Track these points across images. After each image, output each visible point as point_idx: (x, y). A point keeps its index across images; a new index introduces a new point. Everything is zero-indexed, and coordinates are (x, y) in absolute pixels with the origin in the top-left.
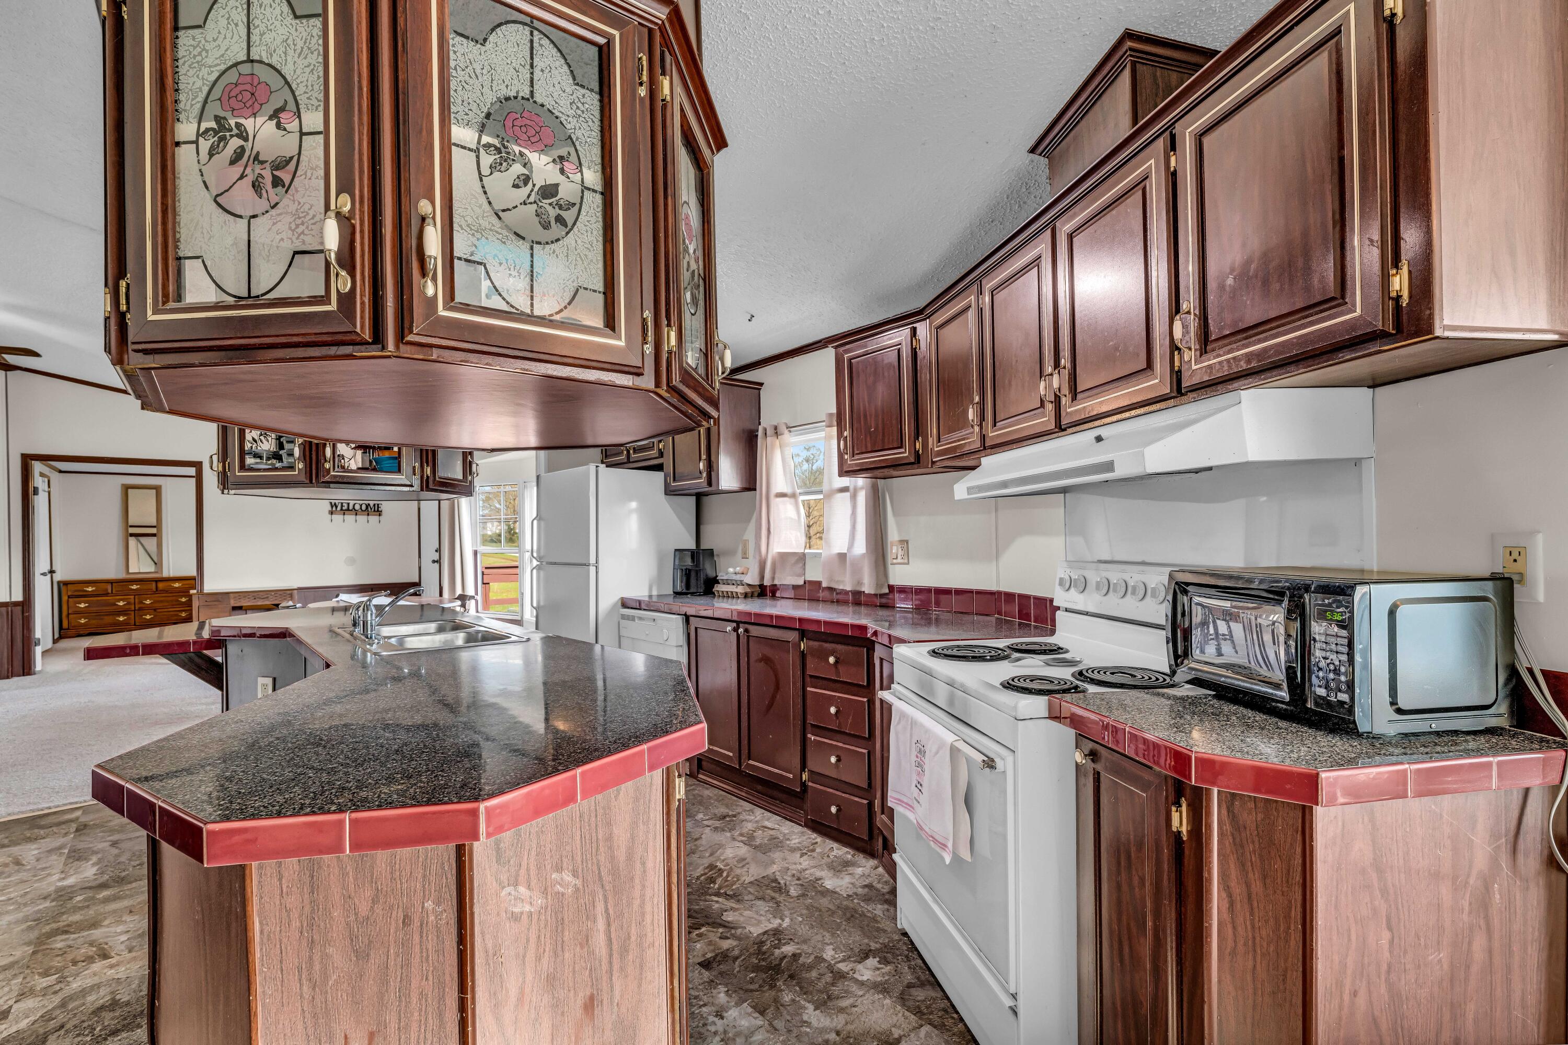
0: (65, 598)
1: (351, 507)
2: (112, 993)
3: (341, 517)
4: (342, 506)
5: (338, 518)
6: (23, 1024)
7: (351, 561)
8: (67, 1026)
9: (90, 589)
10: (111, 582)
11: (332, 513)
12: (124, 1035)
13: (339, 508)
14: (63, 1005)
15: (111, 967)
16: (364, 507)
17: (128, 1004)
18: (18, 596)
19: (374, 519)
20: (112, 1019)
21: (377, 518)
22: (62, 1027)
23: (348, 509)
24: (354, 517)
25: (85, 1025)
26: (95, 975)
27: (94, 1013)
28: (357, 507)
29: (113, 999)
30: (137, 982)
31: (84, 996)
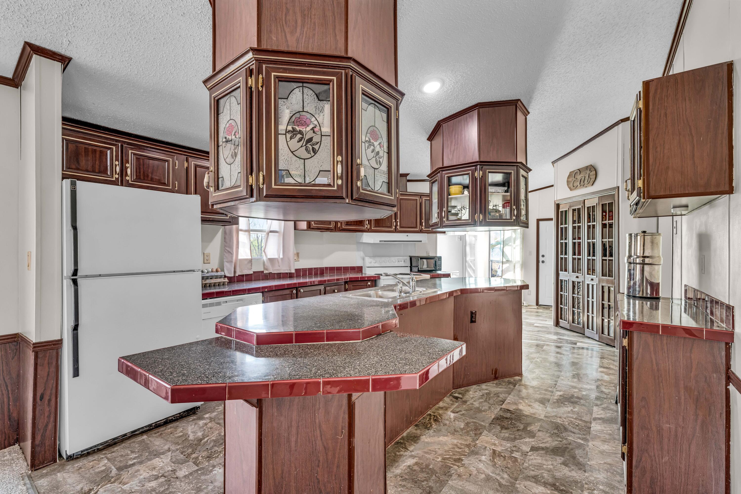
2: (501, 432)
6: (527, 440)
8: (516, 429)
12: (505, 416)
14: (515, 439)
15: (495, 445)
17: (499, 425)
20: (505, 423)
22: (518, 430)
25: (512, 426)
26: (501, 445)
27: (509, 429)
29: (502, 430)
30: (492, 431)
31: (509, 437)
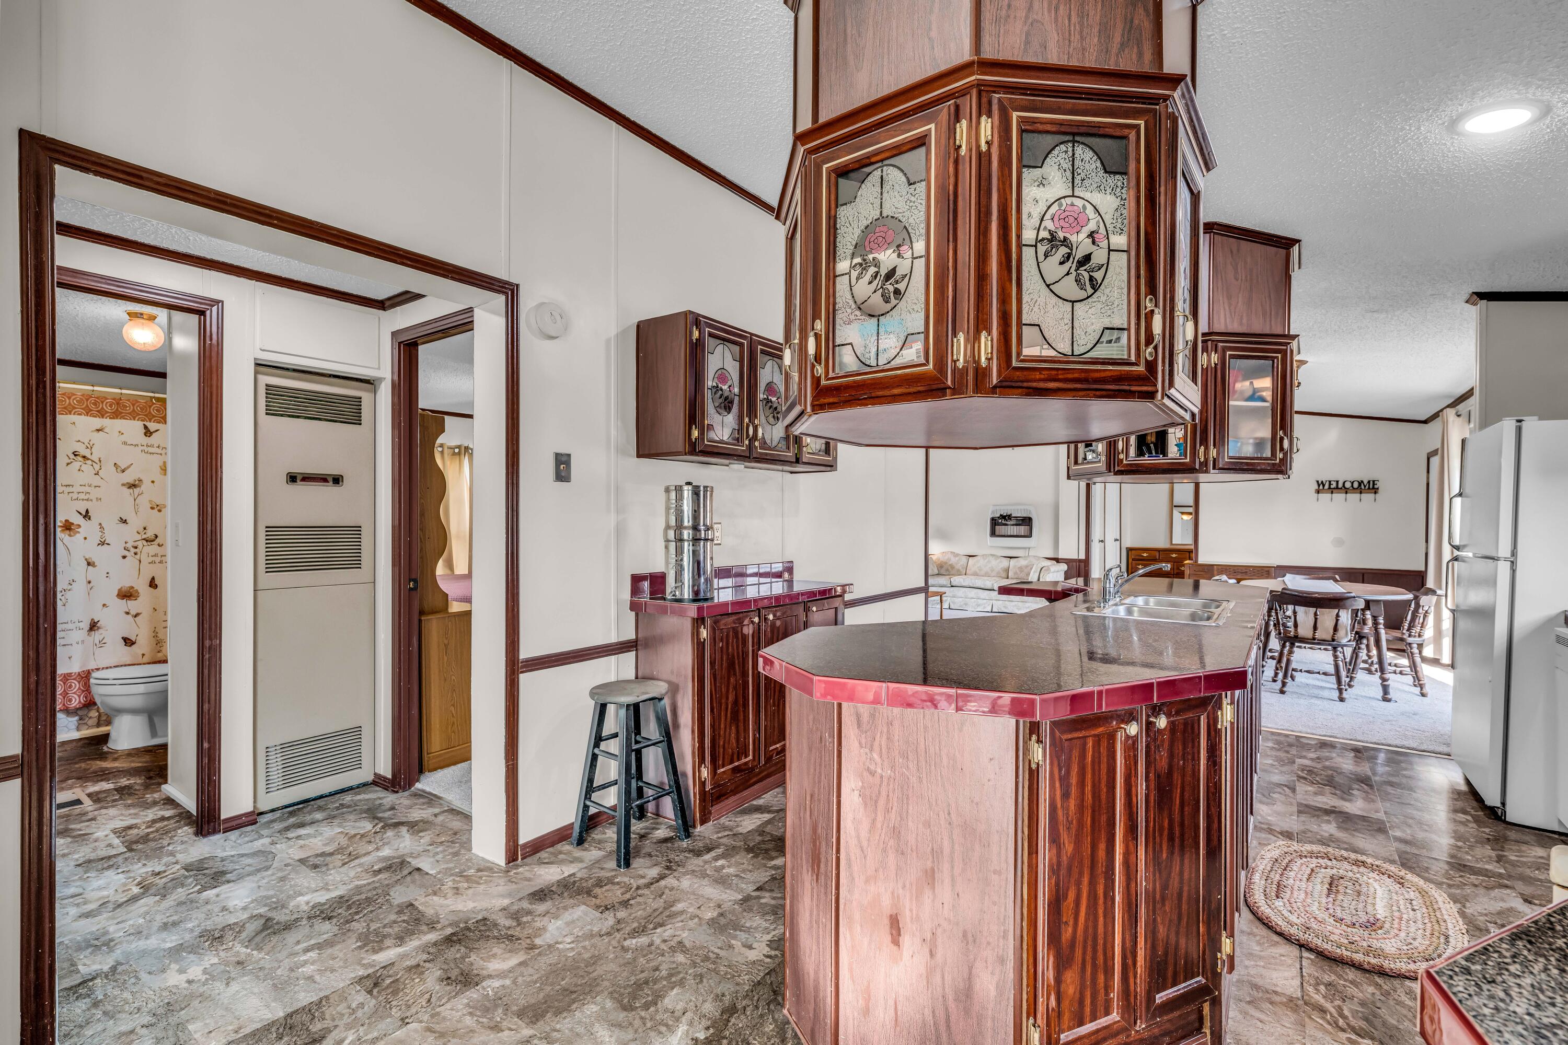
0: (1130, 560)
1: (1340, 485)
3: (1329, 495)
4: (1330, 484)
5: (1325, 497)
7: (1339, 542)
9: (1145, 555)
10: (1159, 550)
11: (1318, 492)
13: (1327, 487)
16: (1356, 485)
18: (1082, 556)
19: (1368, 497)
21: (1372, 496)
23: (1337, 488)
24: (1344, 495)
28: (1348, 485)
